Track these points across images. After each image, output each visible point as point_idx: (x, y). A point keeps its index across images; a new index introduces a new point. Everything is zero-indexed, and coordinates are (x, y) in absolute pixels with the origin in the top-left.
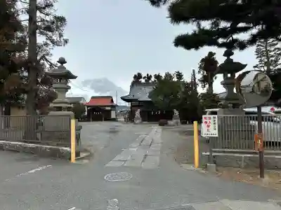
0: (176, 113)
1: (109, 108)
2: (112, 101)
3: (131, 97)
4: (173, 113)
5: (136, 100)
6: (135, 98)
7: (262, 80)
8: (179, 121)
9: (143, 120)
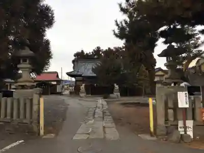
0: (117, 87)
1: (55, 83)
2: (58, 76)
3: (75, 73)
4: (114, 87)
5: (80, 76)
6: (79, 74)
7: (202, 64)
8: (119, 94)
9: (87, 94)
